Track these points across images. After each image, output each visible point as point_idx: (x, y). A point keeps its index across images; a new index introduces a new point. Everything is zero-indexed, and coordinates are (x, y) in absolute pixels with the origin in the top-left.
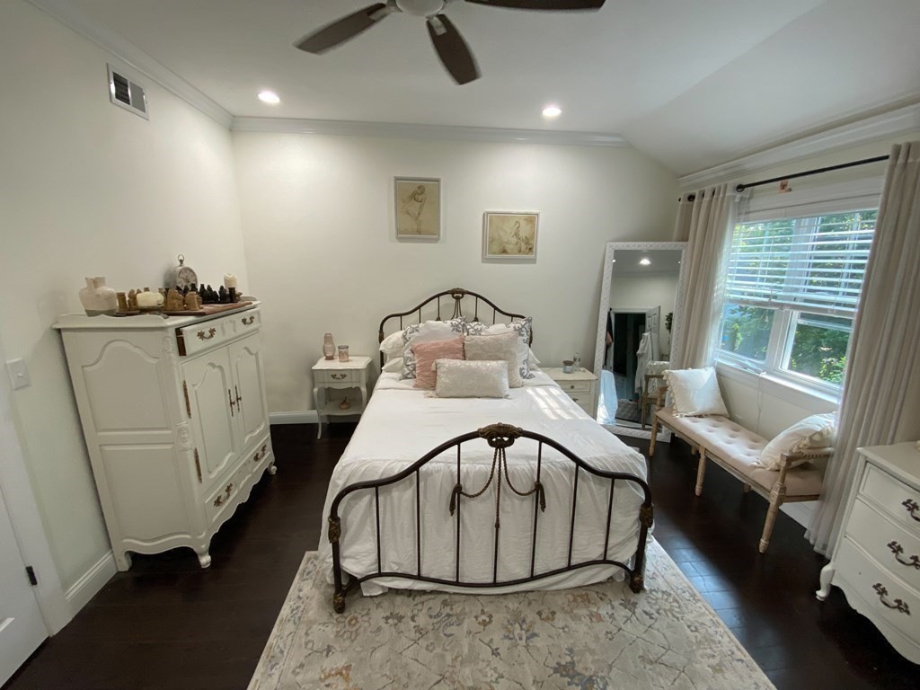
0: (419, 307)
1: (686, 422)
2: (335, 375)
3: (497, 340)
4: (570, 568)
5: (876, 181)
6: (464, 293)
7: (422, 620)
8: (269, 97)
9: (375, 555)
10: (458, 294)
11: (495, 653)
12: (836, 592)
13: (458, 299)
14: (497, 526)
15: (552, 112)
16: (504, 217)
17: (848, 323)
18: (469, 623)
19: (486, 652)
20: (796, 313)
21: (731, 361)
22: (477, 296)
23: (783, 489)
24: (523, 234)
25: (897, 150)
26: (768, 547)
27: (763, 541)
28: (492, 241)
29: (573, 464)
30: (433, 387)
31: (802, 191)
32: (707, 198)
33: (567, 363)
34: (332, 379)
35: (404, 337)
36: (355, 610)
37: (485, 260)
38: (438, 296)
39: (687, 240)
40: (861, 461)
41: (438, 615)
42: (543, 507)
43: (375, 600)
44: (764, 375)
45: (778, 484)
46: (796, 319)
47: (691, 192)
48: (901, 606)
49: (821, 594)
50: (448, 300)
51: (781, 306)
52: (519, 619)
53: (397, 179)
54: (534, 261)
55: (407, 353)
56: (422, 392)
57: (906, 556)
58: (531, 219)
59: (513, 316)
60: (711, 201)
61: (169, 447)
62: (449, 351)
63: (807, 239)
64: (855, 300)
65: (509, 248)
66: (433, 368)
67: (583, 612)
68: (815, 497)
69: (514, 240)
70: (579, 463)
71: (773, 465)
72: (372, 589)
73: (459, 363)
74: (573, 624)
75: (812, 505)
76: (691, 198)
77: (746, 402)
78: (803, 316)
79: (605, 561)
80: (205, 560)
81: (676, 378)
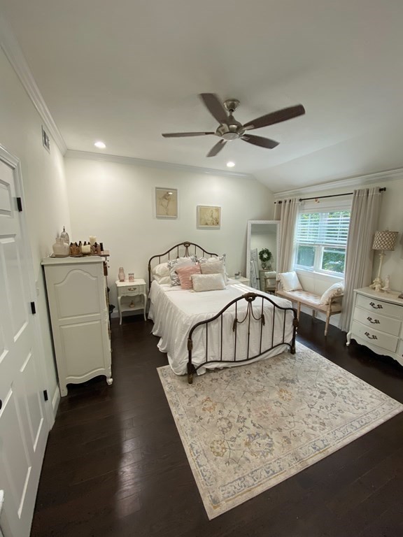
0: (169, 252)
1: (289, 293)
2: (130, 289)
3: (216, 264)
4: (272, 348)
5: (349, 201)
6: (190, 244)
7: (225, 378)
8: (100, 145)
9: (205, 354)
10: (187, 244)
11: (258, 381)
12: (353, 341)
13: (187, 247)
14: (249, 334)
15: (231, 165)
16: (206, 208)
17: (343, 250)
18: (243, 375)
19: (255, 382)
20: (323, 248)
21: (302, 268)
22: (196, 245)
23: (331, 310)
24: (214, 216)
25: (356, 191)
26: (328, 333)
27: (326, 331)
28: (201, 219)
29: (273, 305)
30: (192, 288)
31: (323, 203)
32: (288, 203)
33: (236, 275)
34: (129, 291)
35: (169, 266)
36: (197, 381)
37: (198, 228)
38: (178, 246)
39: (280, 220)
40: (355, 293)
41: (230, 375)
42: (264, 324)
43: (204, 376)
44: (314, 272)
45: (329, 309)
46: (323, 250)
47: (280, 200)
48: (374, 337)
49: (348, 343)
50: (182, 248)
51: (319, 245)
52: (259, 370)
53: (157, 188)
54: (219, 229)
55: (173, 274)
56: (186, 291)
57: (373, 321)
58: (218, 210)
59: (211, 254)
60: (289, 205)
61: (98, 322)
62: (195, 271)
63: (325, 220)
64: (346, 242)
65: (209, 222)
66: (190, 279)
67: (279, 363)
68: (339, 312)
69: (211, 219)
70: (275, 305)
71: (326, 303)
72: (201, 372)
73: (201, 276)
74: (279, 367)
75: (339, 314)
76: (280, 202)
77: (309, 283)
78: (325, 249)
79: (283, 343)
80: (110, 381)
81: (282, 276)
